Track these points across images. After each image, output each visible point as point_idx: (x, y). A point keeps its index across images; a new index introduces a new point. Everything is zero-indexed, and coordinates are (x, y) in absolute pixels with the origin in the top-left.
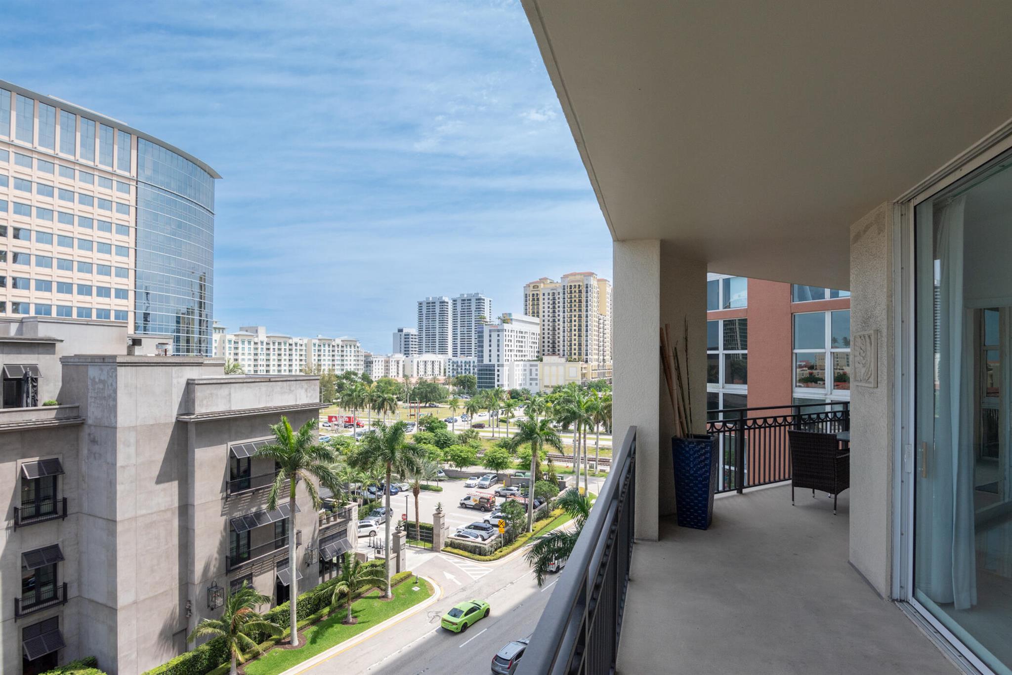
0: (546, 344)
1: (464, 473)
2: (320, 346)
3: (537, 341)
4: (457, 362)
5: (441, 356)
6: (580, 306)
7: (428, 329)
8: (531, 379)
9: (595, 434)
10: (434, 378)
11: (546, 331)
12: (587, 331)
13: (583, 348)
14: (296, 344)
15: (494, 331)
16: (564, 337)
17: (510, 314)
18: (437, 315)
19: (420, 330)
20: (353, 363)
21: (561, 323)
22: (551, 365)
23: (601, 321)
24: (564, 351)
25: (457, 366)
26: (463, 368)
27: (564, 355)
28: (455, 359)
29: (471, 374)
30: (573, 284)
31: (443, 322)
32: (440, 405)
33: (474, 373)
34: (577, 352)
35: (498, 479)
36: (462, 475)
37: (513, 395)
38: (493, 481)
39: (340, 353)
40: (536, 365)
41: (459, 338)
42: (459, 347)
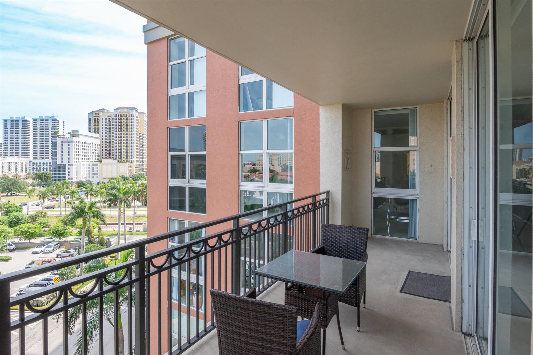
0: (104, 151)
1: (32, 243)
3: (98, 149)
4: (37, 163)
5: (23, 159)
6: (127, 128)
7: (12, 140)
8: (93, 174)
9: (132, 207)
10: (17, 175)
11: (104, 143)
12: (132, 143)
13: (129, 154)
15: (66, 142)
16: (116, 147)
17: (77, 131)
19: (5, 139)
21: (114, 138)
22: (107, 164)
23: (141, 138)
24: (116, 155)
25: (37, 166)
26: (42, 167)
27: (116, 158)
28: (35, 161)
29: (48, 171)
30: (122, 114)
31: (25, 135)
32: (20, 194)
33: (50, 170)
34: (125, 156)
35: (61, 245)
36: (30, 245)
37: (79, 185)
38: (56, 247)
40: (97, 165)
42: (38, 153)
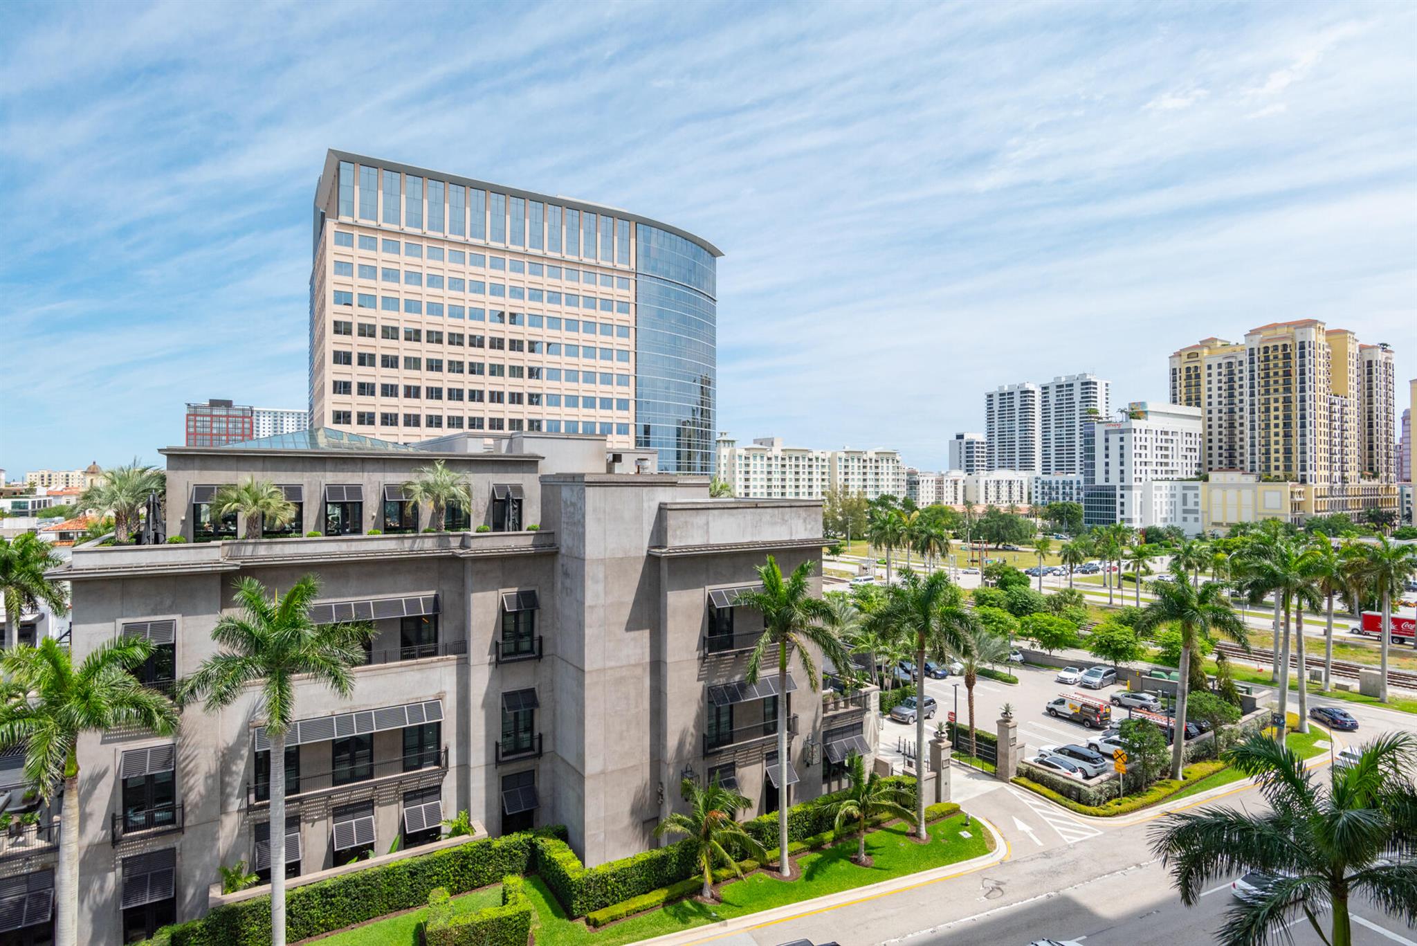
0: (1215, 451)
1: (1054, 658)
2: (847, 460)
3: (1197, 447)
4: (1050, 483)
5: (1023, 473)
6: (1287, 383)
7: (1001, 433)
8: (1185, 511)
9: (1324, 614)
10: (1012, 506)
11: (1215, 430)
12: (1303, 426)
13: (1296, 457)
14: (817, 459)
15: (1114, 432)
16: (1253, 437)
17: (1143, 404)
18: (1017, 411)
19: (990, 434)
20: (891, 483)
21: (1247, 414)
22: (1225, 487)
23: (1337, 407)
24: (1253, 462)
25: (1050, 488)
26: (1061, 491)
27: (1252, 470)
28: (1046, 478)
29: (1074, 501)
30: (1270, 345)
31: (1026, 422)
32: (1020, 548)
33: (1078, 499)
34: (1281, 464)
35: (1118, 676)
36: (1052, 662)
37: (1150, 537)
38: (1108, 679)
39: (874, 470)
40: (1196, 488)
41: (1053, 445)
42: (1053, 460)
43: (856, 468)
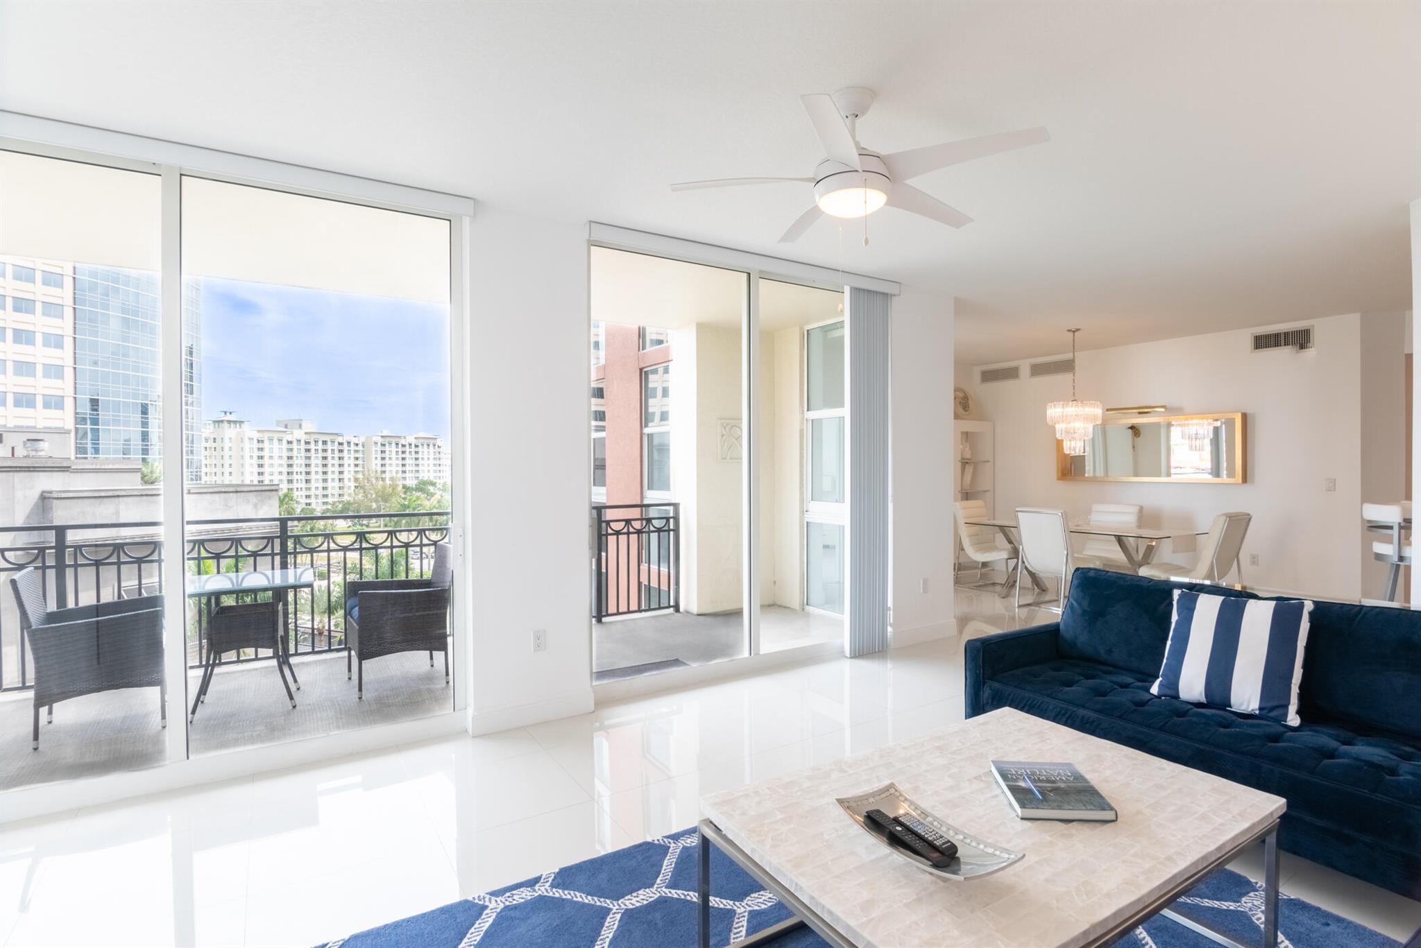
2: (383, 445)
14: (349, 443)
20: (432, 468)
39: (414, 456)
43: (394, 453)
